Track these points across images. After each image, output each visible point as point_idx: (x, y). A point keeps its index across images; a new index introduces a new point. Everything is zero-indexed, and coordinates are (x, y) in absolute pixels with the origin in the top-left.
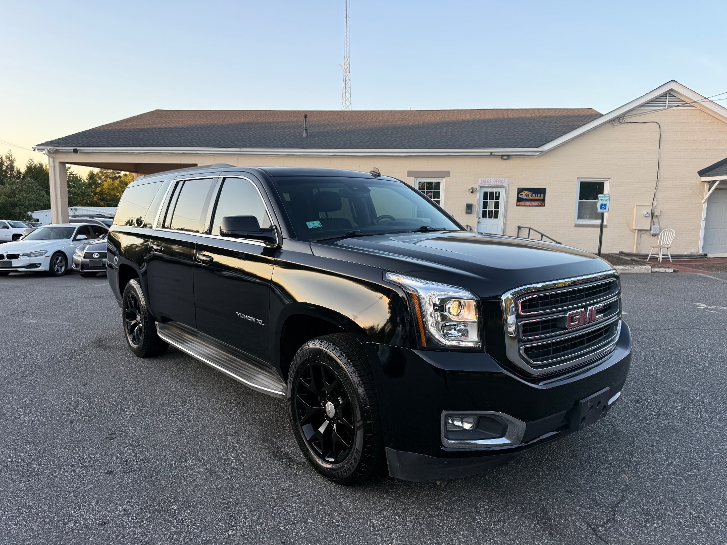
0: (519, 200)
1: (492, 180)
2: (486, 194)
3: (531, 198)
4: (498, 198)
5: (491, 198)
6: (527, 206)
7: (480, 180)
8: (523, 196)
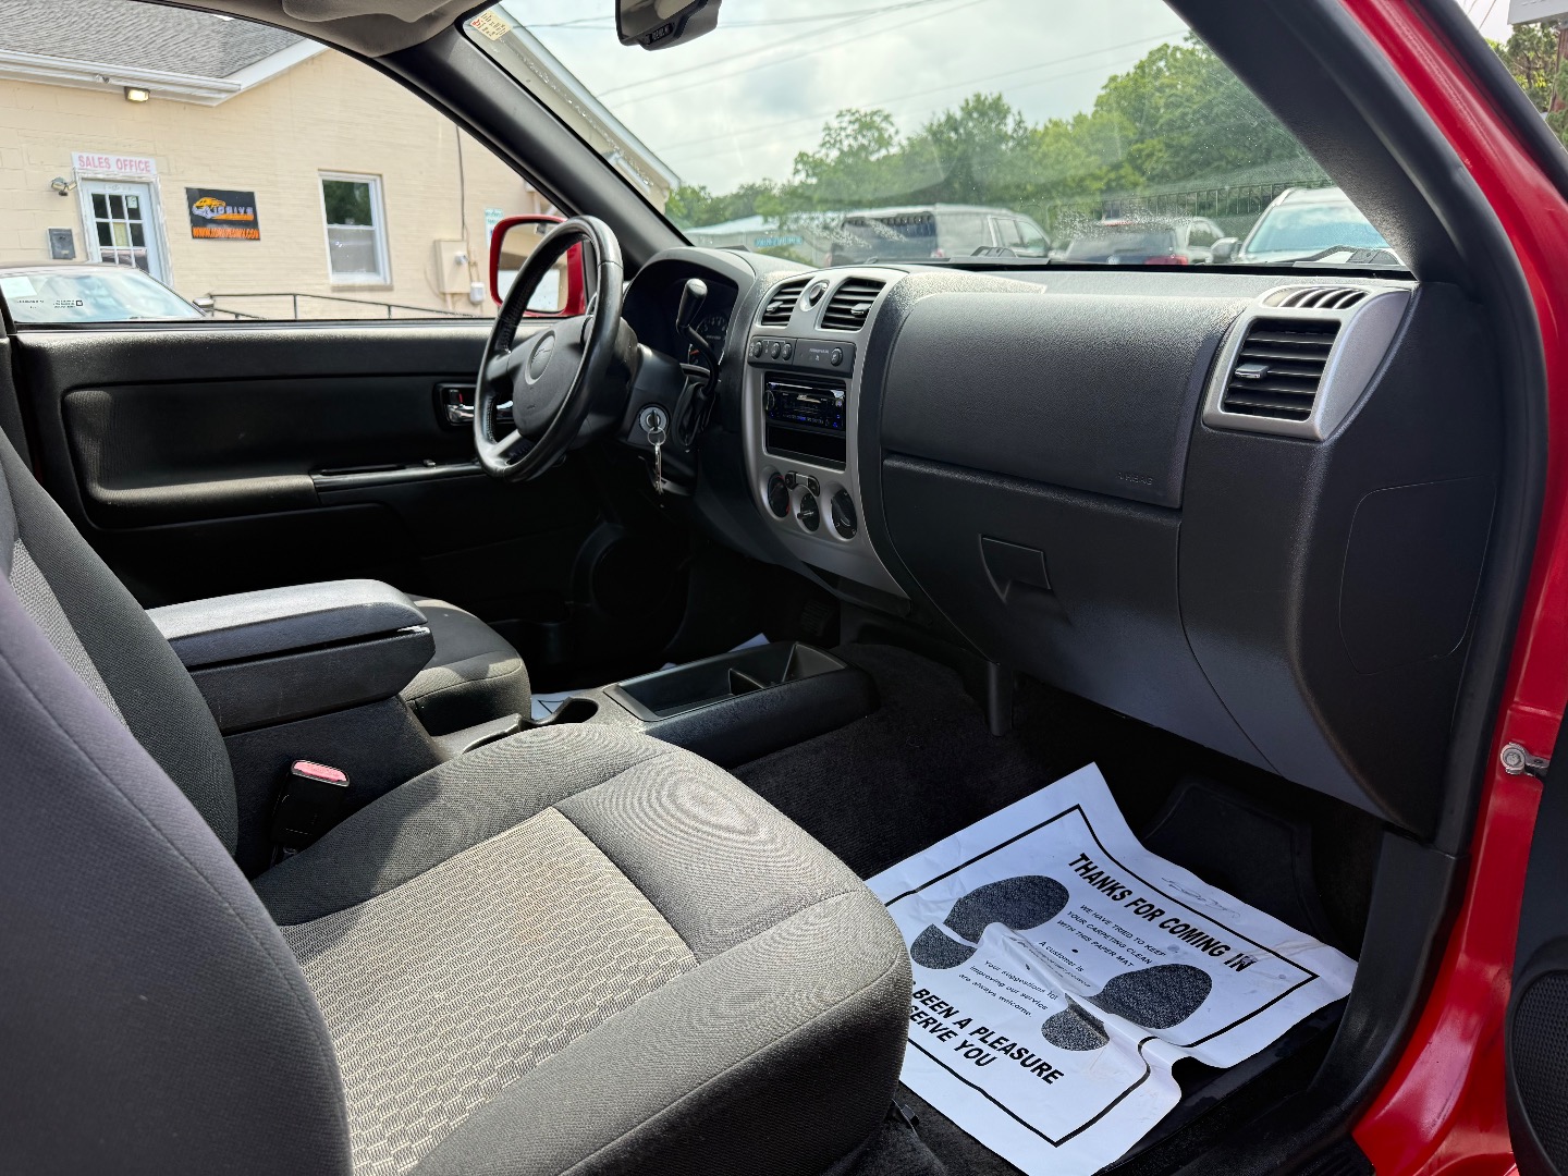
0: (198, 222)
1: (112, 159)
2: (99, 202)
3: (224, 217)
4: (135, 213)
5: (118, 214)
6: (218, 238)
7: (75, 155)
8: (205, 208)
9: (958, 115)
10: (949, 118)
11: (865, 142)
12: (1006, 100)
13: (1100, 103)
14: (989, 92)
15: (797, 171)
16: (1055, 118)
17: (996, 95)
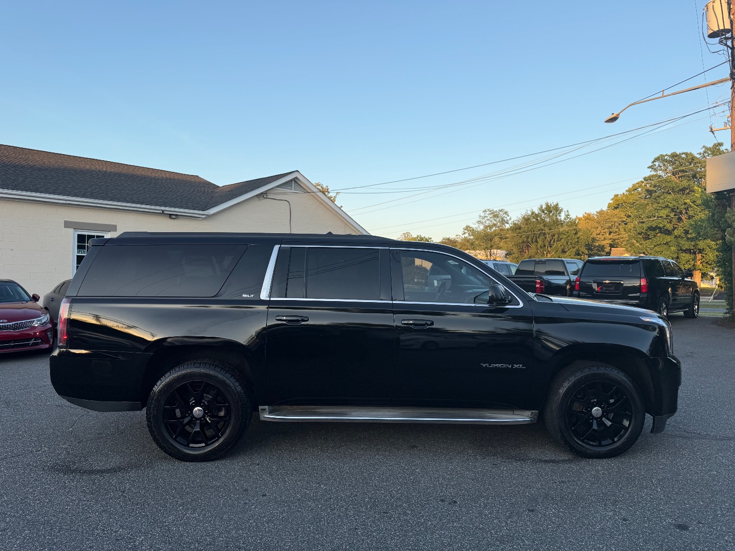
9: (537, 212)
10: (533, 213)
11: (495, 222)
12: (560, 206)
13: (609, 206)
14: (552, 201)
15: (465, 233)
16: (587, 212)
17: (554, 204)
